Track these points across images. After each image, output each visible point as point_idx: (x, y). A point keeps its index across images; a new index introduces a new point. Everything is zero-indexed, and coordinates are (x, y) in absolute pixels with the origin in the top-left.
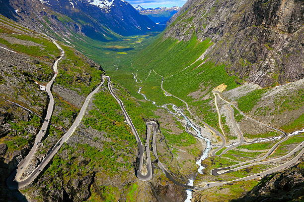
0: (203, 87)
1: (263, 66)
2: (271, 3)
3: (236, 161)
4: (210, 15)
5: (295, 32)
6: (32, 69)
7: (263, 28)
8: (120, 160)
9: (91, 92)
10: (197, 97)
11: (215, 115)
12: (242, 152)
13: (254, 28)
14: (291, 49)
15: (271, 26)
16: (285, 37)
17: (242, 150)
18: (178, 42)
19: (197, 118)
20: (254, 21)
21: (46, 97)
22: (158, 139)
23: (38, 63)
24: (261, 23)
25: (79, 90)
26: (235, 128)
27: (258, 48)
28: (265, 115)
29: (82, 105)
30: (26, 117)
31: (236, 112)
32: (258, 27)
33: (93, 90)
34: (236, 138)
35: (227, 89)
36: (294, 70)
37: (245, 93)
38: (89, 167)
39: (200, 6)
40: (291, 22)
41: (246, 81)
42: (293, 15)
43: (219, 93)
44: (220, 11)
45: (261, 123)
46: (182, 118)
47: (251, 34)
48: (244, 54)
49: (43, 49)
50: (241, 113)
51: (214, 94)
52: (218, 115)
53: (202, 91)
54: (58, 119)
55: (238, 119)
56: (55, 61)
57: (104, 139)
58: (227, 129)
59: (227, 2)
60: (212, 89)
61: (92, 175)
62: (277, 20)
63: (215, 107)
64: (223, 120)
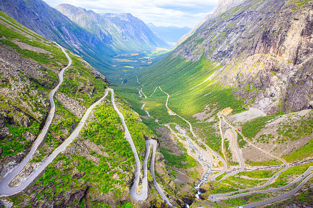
0: (209, 109)
1: (269, 94)
2: (278, 34)
3: (236, 188)
4: (220, 38)
5: (300, 63)
6: (39, 75)
7: (270, 57)
8: (115, 176)
9: (93, 103)
10: (202, 118)
11: (218, 139)
12: (242, 179)
13: (262, 56)
14: (296, 80)
15: (278, 56)
16: (291, 68)
17: (243, 177)
18: (187, 61)
19: (199, 140)
20: (262, 49)
21: (48, 104)
22: (157, 159)
23: (45, 70)
24: (268, 51)
25: (82, 100)
26: (237, 153)
27: (265, 75)
28: (268, 143)
29: (83, 116)
30: (25, 123)
31: (239, 137)
32: (266, 55)
33: (95, 102)
34: (237, 164)
35: (233, 113)
36: (298, 100)
37: (249, 119)
38: (82, 181)
39: (211, 29)
40: (297, 54)
41: (251, 106)
42: (299, 48)
43: (224, 116)
44: (229, 35)
45: (264, 151)
46: (184, 139)
47: (259, 61)
48: (251, 80)
49: (52, 57)
50: (245, 139)
51: (219, 117)
52: (221, 139)
53: (207, 113)
54: (57, 128)
55: (242, 144)
56: (61, 69)
57: (100, 153)
58: (230, 154)
59: (237, 28)
60: (217, 111)
61: (85, 190)
62: (284, 50)
63: (219, 130)
64: (227, 144)
